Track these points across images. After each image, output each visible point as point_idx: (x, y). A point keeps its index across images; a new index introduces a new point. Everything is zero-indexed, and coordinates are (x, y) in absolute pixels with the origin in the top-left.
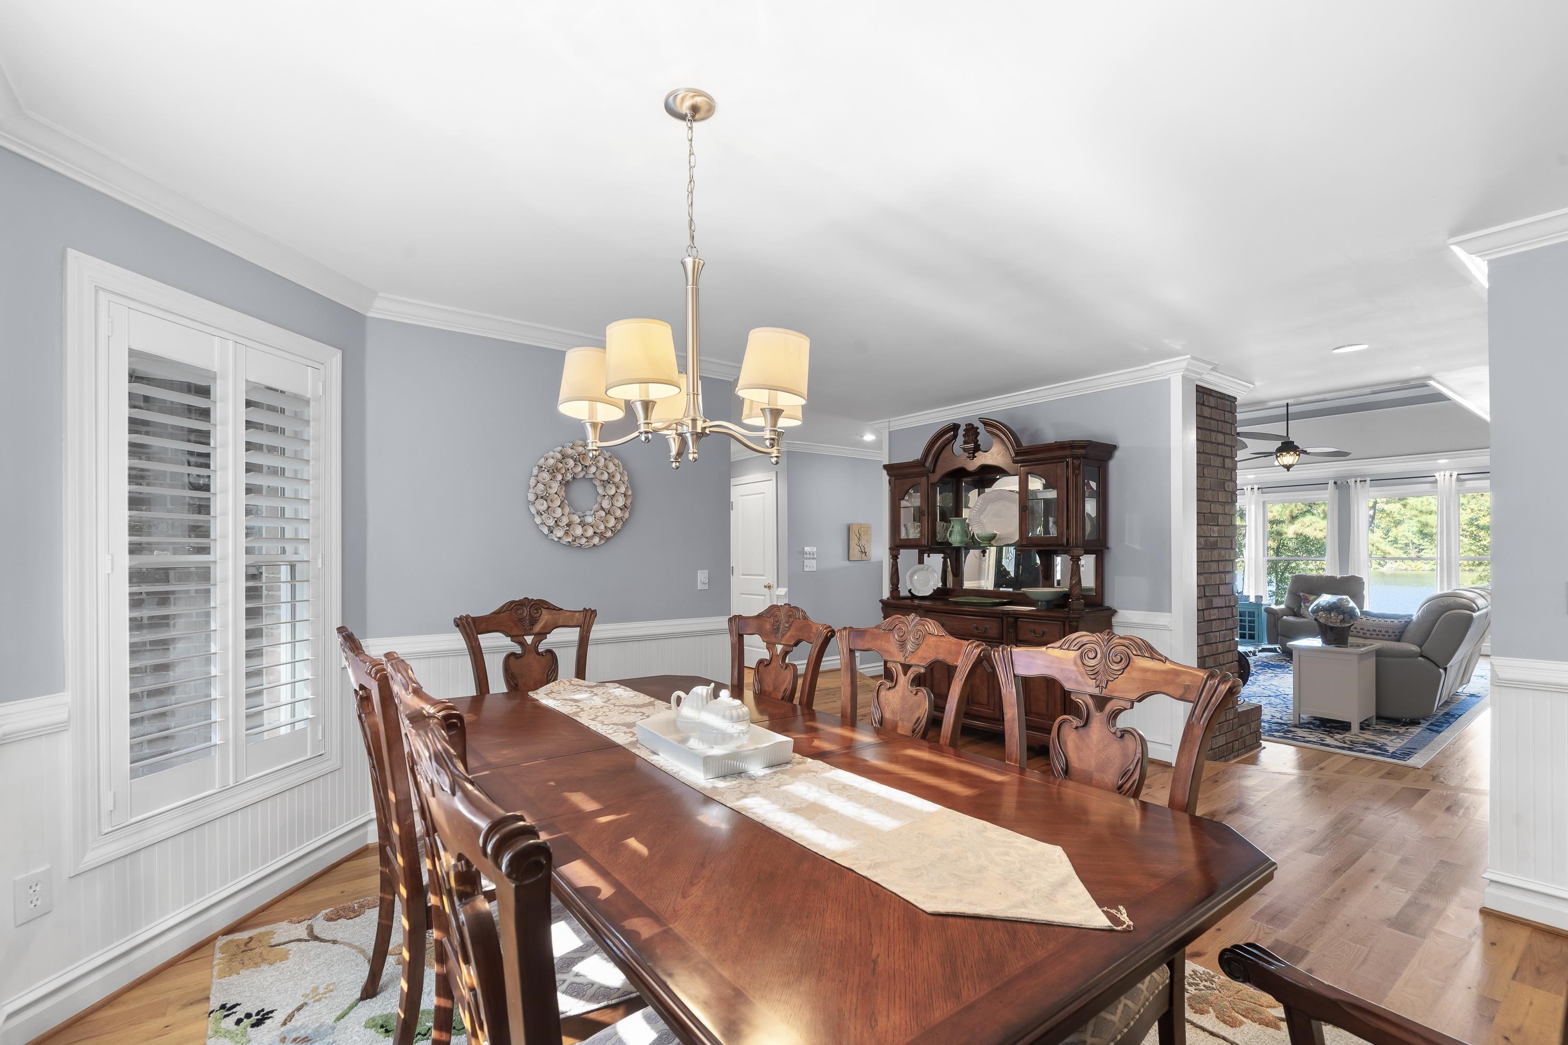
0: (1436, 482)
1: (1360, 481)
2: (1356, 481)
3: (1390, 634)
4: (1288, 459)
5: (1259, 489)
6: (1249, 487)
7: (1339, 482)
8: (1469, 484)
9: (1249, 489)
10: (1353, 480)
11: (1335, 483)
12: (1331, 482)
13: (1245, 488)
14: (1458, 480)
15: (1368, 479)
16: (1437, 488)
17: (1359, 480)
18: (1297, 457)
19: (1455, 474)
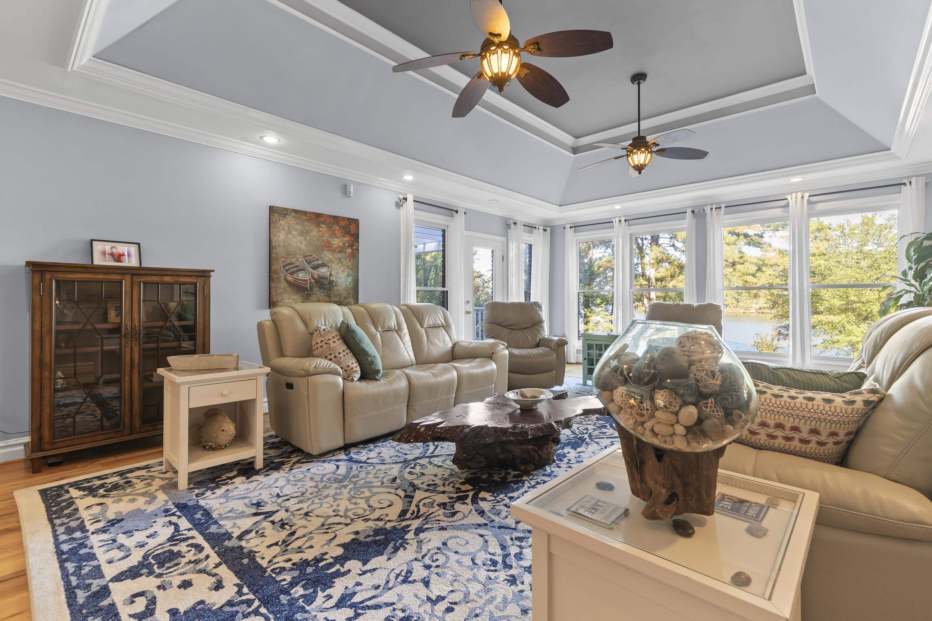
0: (787, 206)
1: (716, 208)
2: (711, 209)
3: (822, 438)
4: (640, 158)
5: (626, 220)
6: (617, 219)
7: (696, 211)
8: (820, 207)
9: (618, 221)
10: (709, 207)
11: (693, 212)
12: (689, 211)
13: (614, 220)
14: (810, 203)
15: (723, 206)
16: (788, 212)
17: (714, 206)
18: (649, 155)
19: (806, 195)
